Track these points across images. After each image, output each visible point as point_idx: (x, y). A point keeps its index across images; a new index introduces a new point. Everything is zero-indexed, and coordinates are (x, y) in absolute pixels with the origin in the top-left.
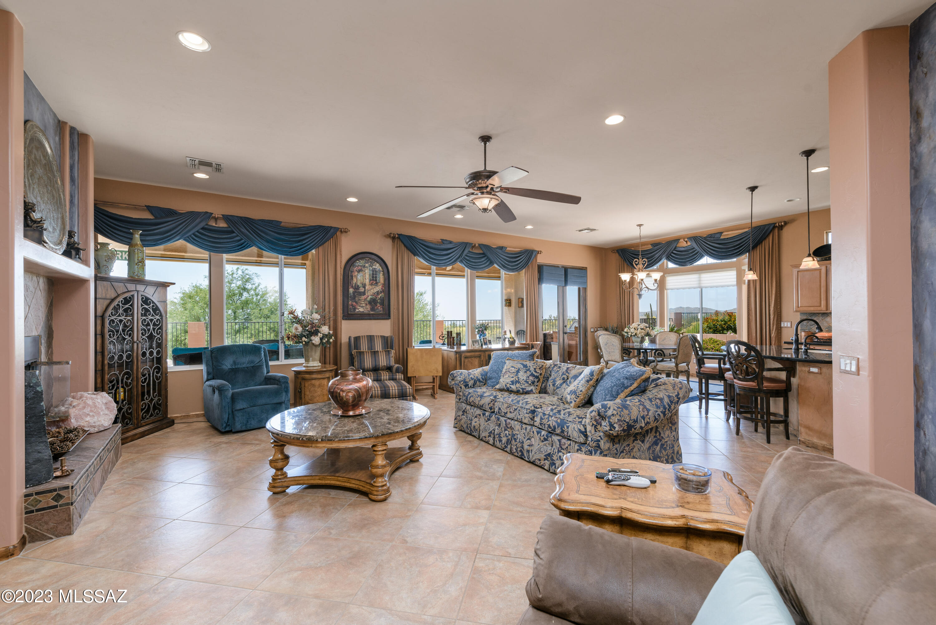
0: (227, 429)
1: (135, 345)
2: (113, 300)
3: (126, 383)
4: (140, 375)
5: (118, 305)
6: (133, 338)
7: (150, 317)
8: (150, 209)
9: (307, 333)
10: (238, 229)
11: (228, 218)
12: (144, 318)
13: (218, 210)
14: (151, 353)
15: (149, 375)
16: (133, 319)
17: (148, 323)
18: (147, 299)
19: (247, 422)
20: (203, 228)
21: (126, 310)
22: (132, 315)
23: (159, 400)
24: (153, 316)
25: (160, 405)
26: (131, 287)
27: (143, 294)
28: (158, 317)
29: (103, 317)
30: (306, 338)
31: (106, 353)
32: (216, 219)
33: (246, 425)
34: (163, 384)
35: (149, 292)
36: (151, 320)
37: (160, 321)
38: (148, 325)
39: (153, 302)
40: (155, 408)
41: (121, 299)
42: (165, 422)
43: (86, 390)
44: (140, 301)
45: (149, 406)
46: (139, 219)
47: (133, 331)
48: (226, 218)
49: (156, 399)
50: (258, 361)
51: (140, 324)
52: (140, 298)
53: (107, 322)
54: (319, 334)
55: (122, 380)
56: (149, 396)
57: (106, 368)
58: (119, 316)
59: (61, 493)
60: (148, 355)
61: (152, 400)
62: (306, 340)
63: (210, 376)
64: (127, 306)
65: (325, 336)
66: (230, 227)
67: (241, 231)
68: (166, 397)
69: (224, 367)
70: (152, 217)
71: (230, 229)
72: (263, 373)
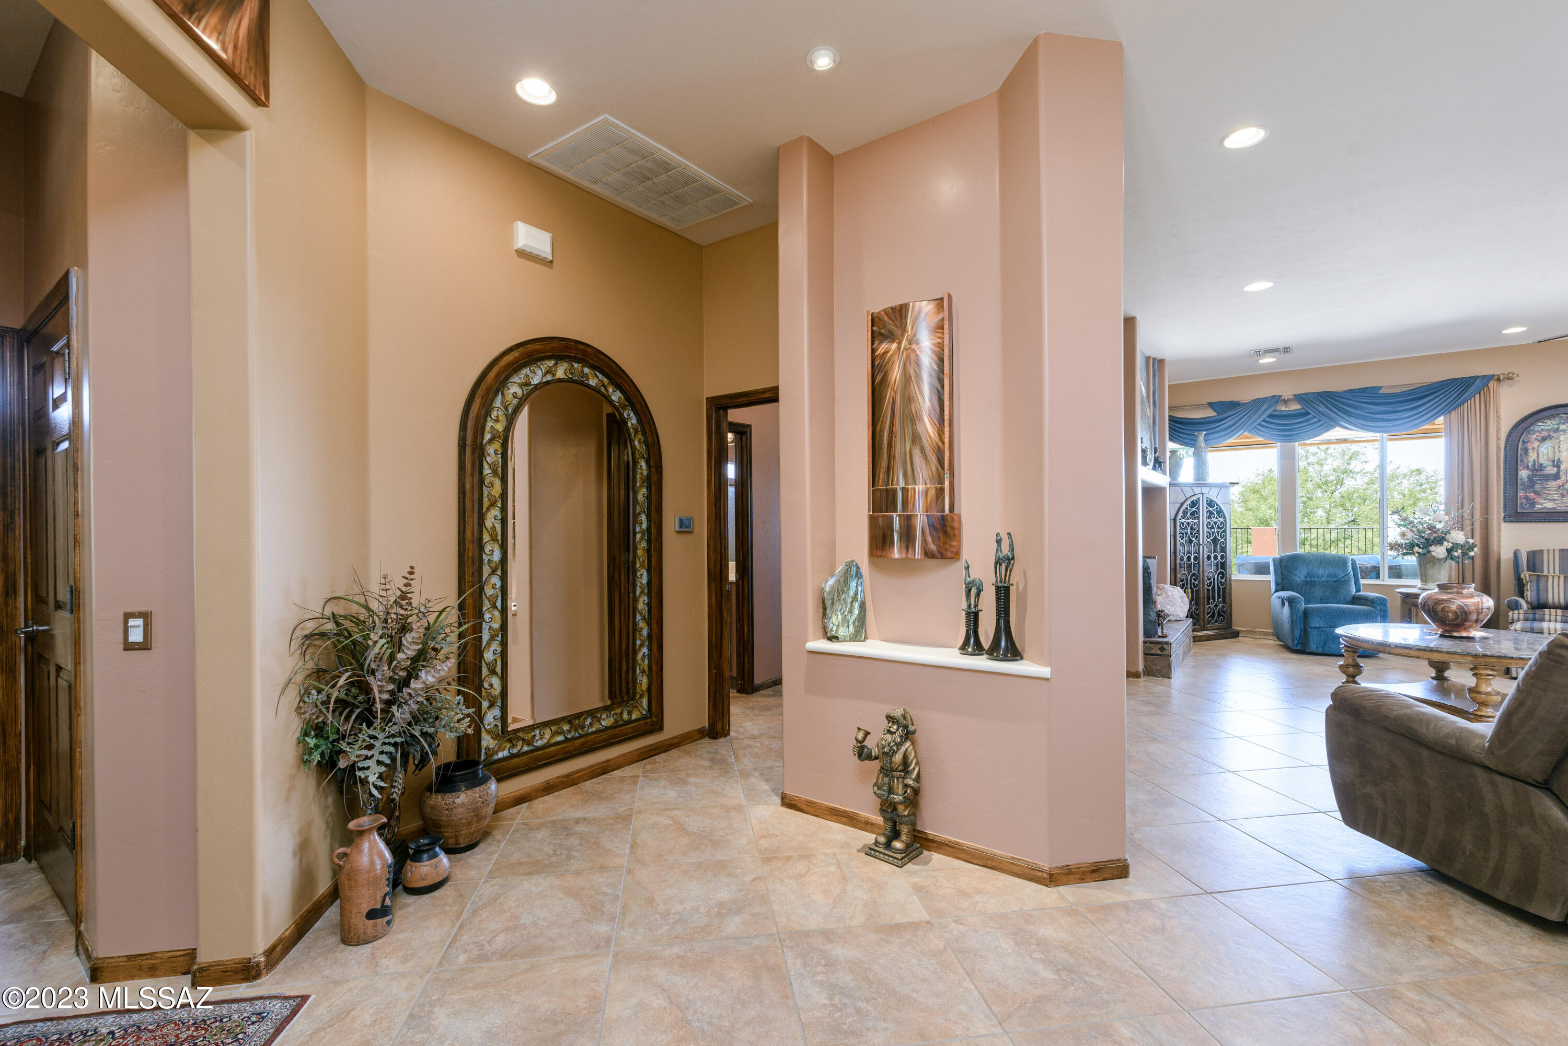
0: (1299, 647)
1: (1201, 547)
2: (1182, 504)
3: (1194, 584)
4: (1206, 579)
5: (1187, 508)
6: (1199, 541)
7: (1215, 520)
8: (1211, 405)
9: (1422, 541)
10: (1314, 407)
11: (1302, 398)
12: (1209, 520)
13: (1287, 390)
14: (1216, 557)
15: (1214, 579)
16: (1199, 522)
17: (1213, 526)
18: (1211, 501)
19: (1325, 643)
20: (1270, 416)
21: (1193, 514)
22: (1198, 518)
23: (1223, 606)
24: (1217, 518)
25: (1224, 612)
26: (1197, 490)
27: (1208, 496)
28: (1221, 520)
29: (1175, 520)
30: (1420, 547)
31: (1178, 554)
32: (1286, 402)
33: (1323, 647)
34: (1228, 591)
35: (1213, 494)
36: (1215, 523)
37: (1224, 523)
38: (1212, 528)
39: (1217, 505)
40: (1219, 615)
41: (1189, 502)
42: (1229, 631)
43: (1166, 584)
44: (1205, 504)
45: (1214, 612)
46: (1202, 418)
47: (1199, 534)
48: (1299, 398)
49: (1221, 605)
50: (1343, 575)
51: (1205, 527)
52: (1205, 500)
53: (1178, 524)
54: (1445, 543)
55: (1191, 581)
56: (1214, 600)
57: (1178, 567)
58: (1188, 519)
59: (1164, 646)
60: (1212, 558)
61: (1216, 606)
62: (1420, 550)
63: (1280, 587)
64: (1194, 509)
65: (1455, 547)
66: (1303, 408)
67: (1320, 412)
68: (1231, 606)
69: (1297, 578)
70: (1216, 414)
71: (1304, 411)
72: (1350, 591)
